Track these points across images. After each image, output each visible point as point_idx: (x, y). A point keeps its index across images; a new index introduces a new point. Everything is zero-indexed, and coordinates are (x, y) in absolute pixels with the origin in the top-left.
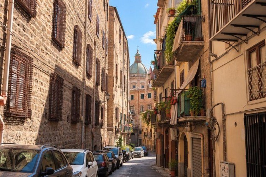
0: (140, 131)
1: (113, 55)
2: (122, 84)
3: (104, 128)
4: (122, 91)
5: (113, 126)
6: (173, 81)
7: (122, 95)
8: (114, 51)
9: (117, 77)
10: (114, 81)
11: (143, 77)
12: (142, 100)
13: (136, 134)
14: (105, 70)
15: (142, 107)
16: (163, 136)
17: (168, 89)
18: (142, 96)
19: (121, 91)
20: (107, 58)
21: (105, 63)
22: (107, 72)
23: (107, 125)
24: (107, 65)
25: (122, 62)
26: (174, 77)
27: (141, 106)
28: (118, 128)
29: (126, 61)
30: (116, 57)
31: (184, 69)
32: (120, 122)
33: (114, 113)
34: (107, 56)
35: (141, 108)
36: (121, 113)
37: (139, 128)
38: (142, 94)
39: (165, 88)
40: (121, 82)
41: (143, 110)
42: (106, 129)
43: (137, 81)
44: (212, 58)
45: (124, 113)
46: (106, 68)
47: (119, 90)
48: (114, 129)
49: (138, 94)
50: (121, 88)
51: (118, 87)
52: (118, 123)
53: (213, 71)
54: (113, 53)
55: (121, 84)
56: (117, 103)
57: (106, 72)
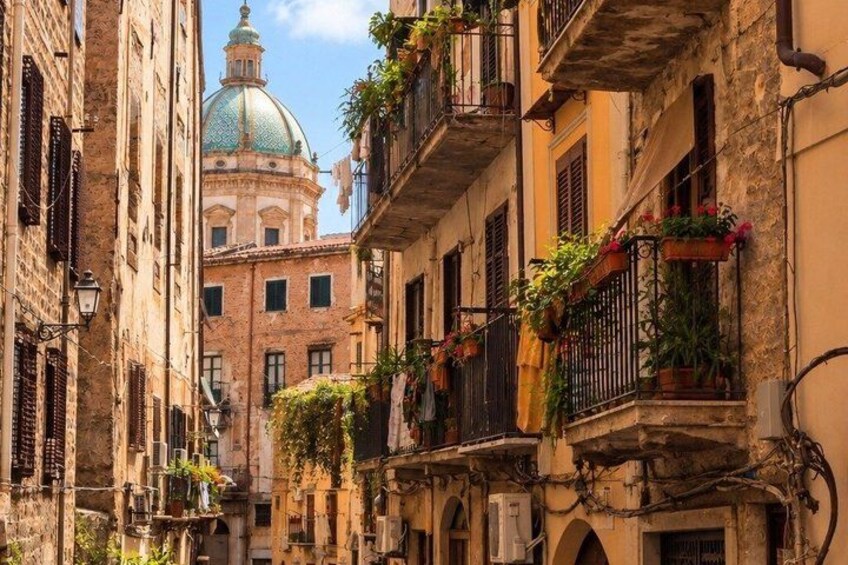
0: (259, 508)
1: (115, 43)
2: (164, 222)
3: (61, 495)
4: (162, 262)
5: (111, 482)
6: (506, 207)
7: (162, 289)
8: (123, 18)
9: (134, 177)
10: (117, 202)
11: (272, 173)
12: (274, 315)
13: (237, 526)
14: (67, 136)
15: (272, 360)
16: (431, 537)
17: (465, 258)
18: (276, 296)
19: (157, 264)
20: (79, 59)
21: (69, 92)
22: (77, 142)
23: (79, 470)
24: (78, 103)
25: (166, 84)
26: (513, 182)
27: (267, 355)
28: (138, 490)
29: (189, 78)
30: (133, 56)
31: (585, 136)
32: (150, 453)
33: (118, 402)
34: (78, 44)
35: (267, 366)
36: (156, 401)
37: (254, 488)
38: (275, 279)
39: (443, 251)
40: (158, 208)
41: (281, 380)
42: (70, 500)
43: (239, 196)
44: (792, 81)
45: (176, 400)
46: (77, 122)
47: (146, 254)
48: (119, 499)
49: (248, 280)
50: (158, 246)
51: (140, 241)
52: (139, 457)
53: (794, 157)
54: (115, 25)
55: (158, 217)
56: (133, 336)
57: (74, 147)
